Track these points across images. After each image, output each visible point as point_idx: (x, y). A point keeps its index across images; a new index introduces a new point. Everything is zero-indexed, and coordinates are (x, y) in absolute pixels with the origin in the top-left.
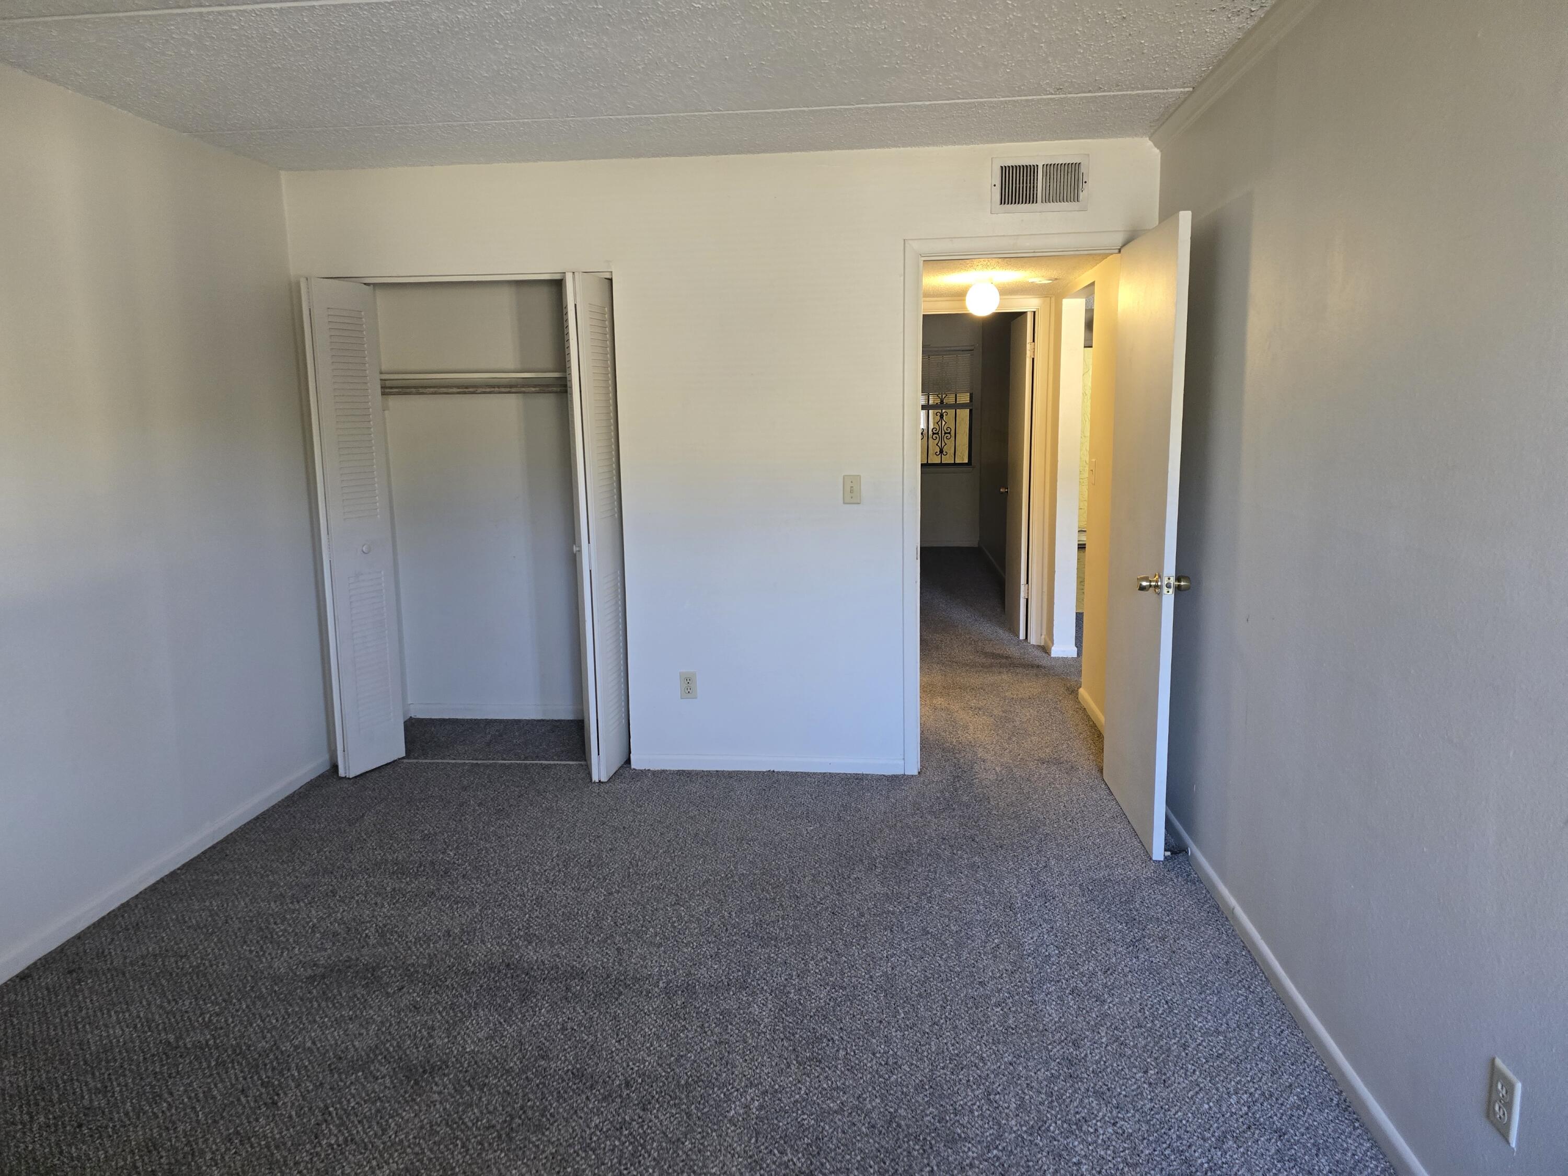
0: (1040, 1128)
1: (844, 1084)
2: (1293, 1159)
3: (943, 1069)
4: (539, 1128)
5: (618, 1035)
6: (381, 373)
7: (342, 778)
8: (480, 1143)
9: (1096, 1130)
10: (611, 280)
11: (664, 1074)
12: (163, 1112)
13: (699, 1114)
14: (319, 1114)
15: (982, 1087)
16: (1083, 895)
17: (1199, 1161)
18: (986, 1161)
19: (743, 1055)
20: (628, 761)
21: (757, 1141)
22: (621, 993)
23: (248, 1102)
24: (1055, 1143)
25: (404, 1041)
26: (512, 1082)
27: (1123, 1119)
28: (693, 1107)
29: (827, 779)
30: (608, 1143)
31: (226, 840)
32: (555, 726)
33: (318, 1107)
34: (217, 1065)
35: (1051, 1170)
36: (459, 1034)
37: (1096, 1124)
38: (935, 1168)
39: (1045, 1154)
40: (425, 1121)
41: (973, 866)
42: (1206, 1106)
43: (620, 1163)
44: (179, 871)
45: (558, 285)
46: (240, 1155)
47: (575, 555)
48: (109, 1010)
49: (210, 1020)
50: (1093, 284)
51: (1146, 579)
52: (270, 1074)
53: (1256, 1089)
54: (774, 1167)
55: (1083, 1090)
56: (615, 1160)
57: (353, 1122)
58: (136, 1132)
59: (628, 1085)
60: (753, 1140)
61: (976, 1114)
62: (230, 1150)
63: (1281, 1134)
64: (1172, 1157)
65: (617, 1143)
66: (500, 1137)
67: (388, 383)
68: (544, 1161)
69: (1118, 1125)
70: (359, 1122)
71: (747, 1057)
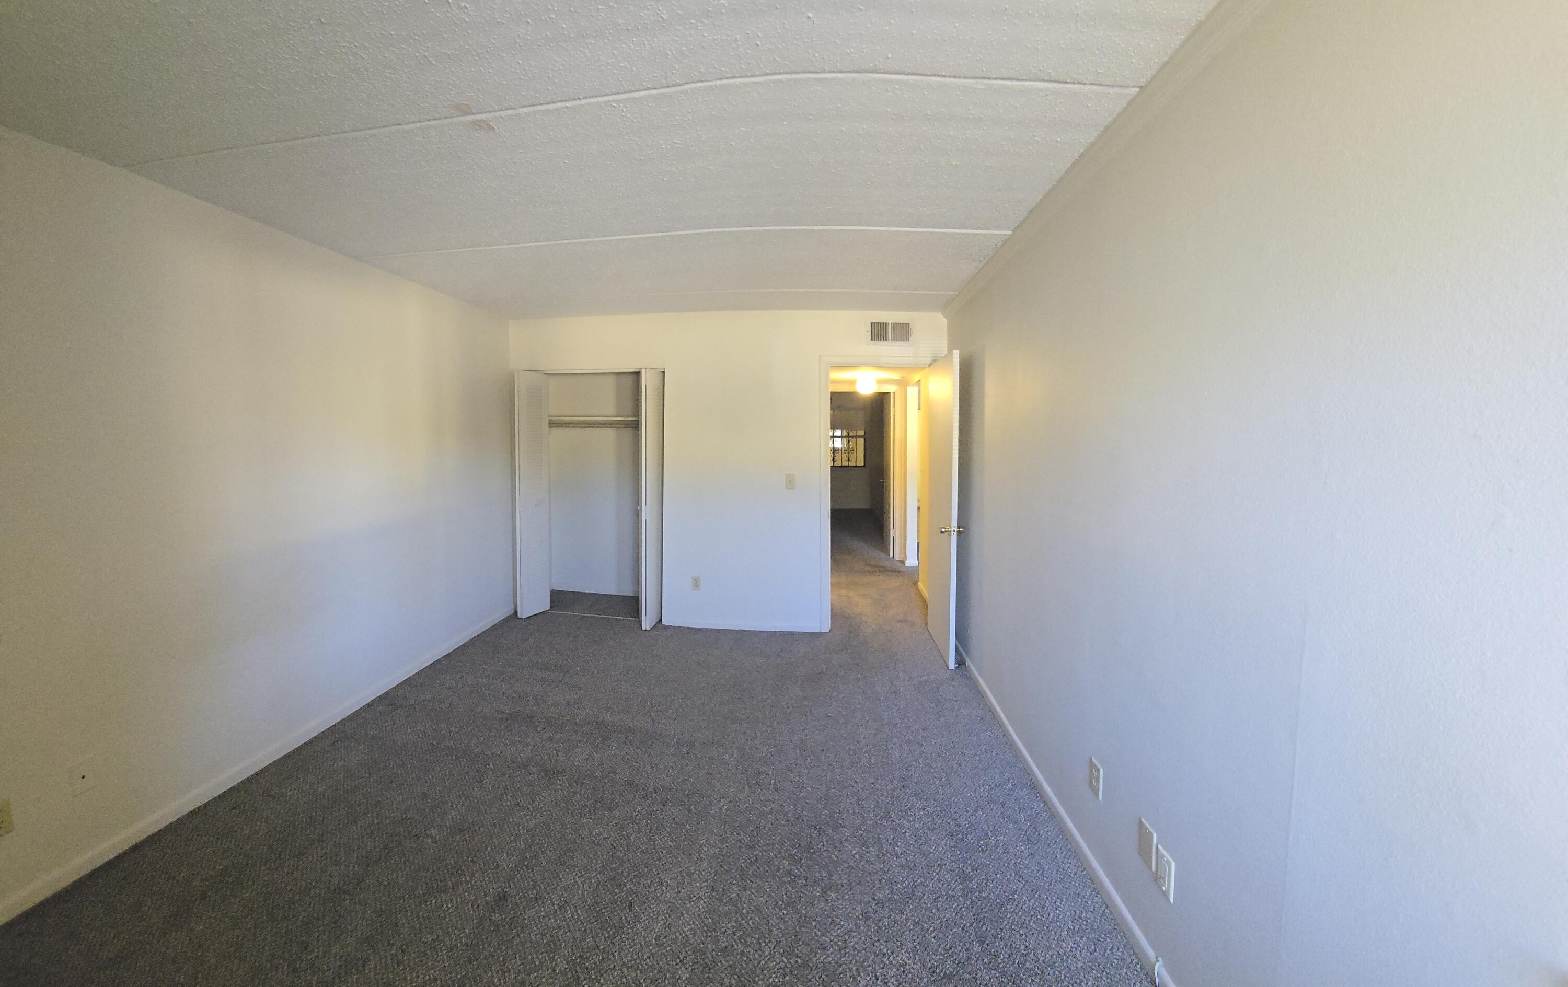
0: (886, 816)
1: (773, 798)
2: (1008, 817)
3: (833, 789)
4: (610, 809)
5: (651, 764)
6: (549, 416)
7: (519, 618)
8: (580, 813)
9: (915, 814)
10: (664, 372)
11: (675, 788)
12: (429, 779)
13: (696, 811)
14: (503, 789)
15: (855, 797)
16: (915, 690)
17: (964, 823)
18: (855, 837)
19: (719, 781)
20: (661, 620)
21: (724, 827)
22: (653, 743)
23: (469, 779)
24: (894, 823)
25: (544, 756)
26: (597, 783)
27: (928, 806)
28: (692, 807)
29: (773, 635)
30: (644, 821)
31: (464, 645)
32: (624, 598)
33: (502, 786)
34: (456, 758)
35: (891, 838)
36: (571, 755)
37: (915, 811)
38: (825, 843)
39: (888, 830)
40: (554, 799)
41: (858, 680)
42: (969, 794)
43: (650, 832)
44: (442, 659)
45: (637, 374)
46: (465, 806)
47: (638, 512)
48: (407, 726)
49: (453, 736)
50: (920, 381)
51: (943, 528)
52: (480, 766)
53: (993, 783)
54: (734, 842)
55: (909, 793)
56: (648, 831)
57: (518, 795)
58: (417, 788)
59: (655, 792)
60: (723, 827)
61: (850, 812)
62: (460, 802)
63: (1003, 804)
64: (952, 823)
65: (649, 821)
66: (590, 811)
67: (553, 422)
68: (612, 827)
69: (926, 810)
70: (522, 795)
71: (721, 783)
